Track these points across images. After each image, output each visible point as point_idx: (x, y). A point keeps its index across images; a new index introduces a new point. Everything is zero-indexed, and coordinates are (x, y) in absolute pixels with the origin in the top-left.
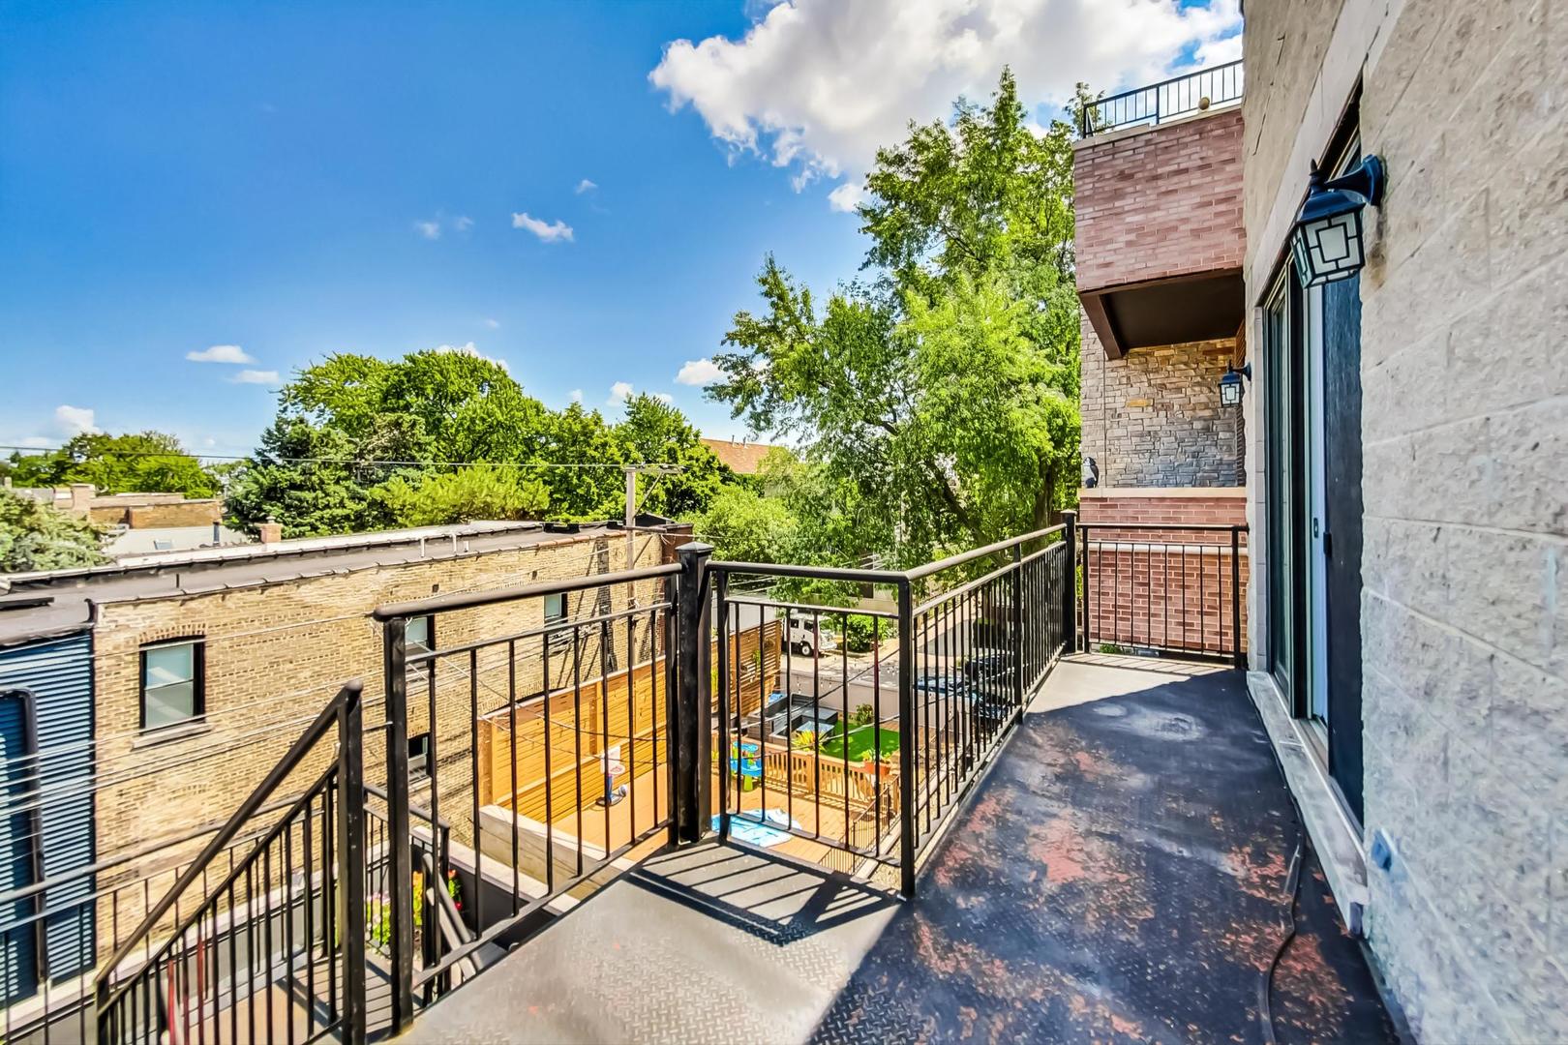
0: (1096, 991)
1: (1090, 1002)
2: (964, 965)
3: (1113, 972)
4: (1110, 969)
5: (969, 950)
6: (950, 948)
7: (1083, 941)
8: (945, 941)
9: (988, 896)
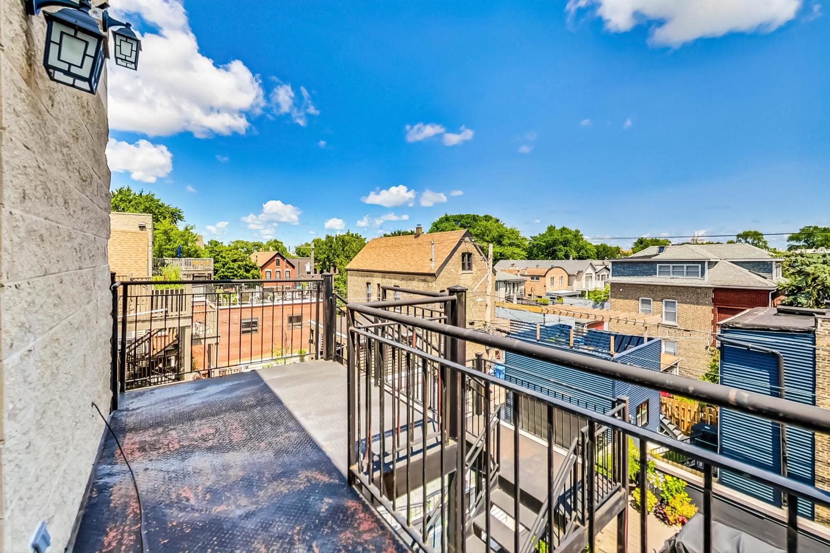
0: (239, 512)
1: (238, 507)
2: (297, 481)
3: (234, 526)
4: (237, 527)
5: (302, 487)
6: (309, 481)
7: (257, 530)
8: (313, 482)
9: (321, 514)
